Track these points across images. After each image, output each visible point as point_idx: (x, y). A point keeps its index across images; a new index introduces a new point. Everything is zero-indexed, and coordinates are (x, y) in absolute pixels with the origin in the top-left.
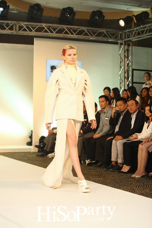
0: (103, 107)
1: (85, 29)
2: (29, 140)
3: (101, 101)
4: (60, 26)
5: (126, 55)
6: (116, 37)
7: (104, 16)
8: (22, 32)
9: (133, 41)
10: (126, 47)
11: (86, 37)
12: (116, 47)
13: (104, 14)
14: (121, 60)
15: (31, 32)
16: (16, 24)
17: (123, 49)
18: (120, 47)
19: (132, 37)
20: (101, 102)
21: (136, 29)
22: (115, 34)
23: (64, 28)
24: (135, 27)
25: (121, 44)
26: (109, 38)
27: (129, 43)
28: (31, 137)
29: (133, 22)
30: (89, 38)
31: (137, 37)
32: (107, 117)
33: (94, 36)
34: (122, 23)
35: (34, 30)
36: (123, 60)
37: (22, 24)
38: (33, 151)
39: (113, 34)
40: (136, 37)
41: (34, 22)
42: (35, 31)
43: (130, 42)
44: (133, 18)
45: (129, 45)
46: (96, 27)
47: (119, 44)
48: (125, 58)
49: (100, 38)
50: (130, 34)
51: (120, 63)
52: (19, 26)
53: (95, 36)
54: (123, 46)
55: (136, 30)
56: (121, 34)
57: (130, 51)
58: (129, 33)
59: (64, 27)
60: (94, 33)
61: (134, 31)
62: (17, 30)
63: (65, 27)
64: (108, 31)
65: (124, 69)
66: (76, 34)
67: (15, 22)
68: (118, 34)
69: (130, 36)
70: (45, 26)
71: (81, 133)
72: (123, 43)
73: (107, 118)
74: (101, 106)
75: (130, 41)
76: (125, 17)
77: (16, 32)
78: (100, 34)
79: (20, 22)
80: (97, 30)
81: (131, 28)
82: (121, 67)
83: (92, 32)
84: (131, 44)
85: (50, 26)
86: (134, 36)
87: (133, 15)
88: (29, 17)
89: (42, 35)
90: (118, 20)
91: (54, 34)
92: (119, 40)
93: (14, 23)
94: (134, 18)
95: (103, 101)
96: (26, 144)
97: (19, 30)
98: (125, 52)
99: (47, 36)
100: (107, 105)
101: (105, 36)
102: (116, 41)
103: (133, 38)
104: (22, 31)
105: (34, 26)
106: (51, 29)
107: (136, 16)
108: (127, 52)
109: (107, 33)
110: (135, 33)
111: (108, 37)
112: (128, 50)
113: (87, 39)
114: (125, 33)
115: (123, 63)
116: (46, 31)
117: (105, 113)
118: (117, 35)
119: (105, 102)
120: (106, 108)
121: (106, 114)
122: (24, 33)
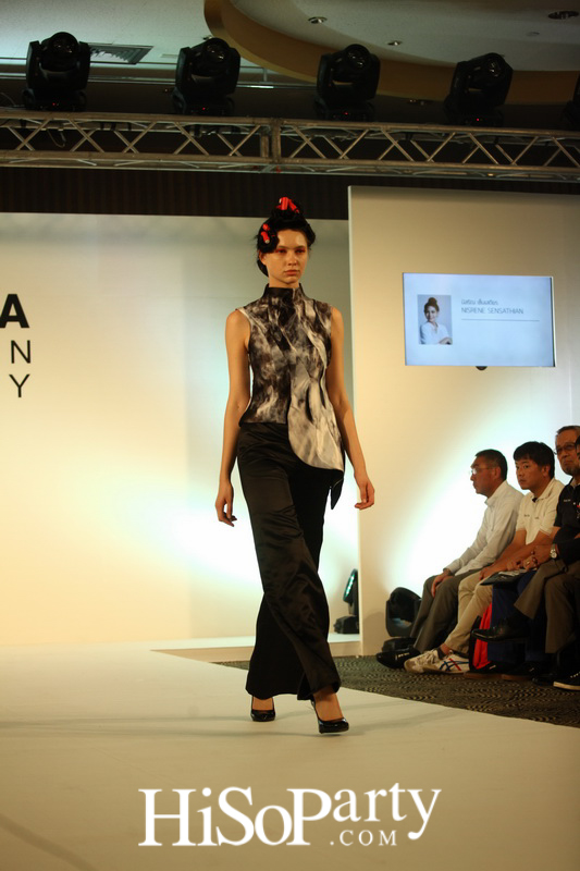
1: (556, 141)
2: (345, 612)
4: (452, 132)
8: (298, 161)
11: (562, 174)
15: (333, 161)
16: (271, 132)
23: (469, 138)
28: (352, 598)
30: (573, 178)
35: (343, 150)
37: (295, 129)
38: (362, 654)
41: (342, 119)
42: (347, 155)
52: (282, 137)
59: (471, 132)
62: (275, 156)
63: (473, 133)
66: (519, 163)
67: (265, 122)
70: (392, 135)
71: (551, 558)
77: (272, 163)
79: (286, 121)
85: (410, 135)
89: (379, 172)
91: (430, 167)
93: (261, 128)
96: (333, 629)
97: (286, 153)
99: (400, 175)
104: (297, 156)
105: (345, 137)
106: (415, 144)
113: (565, 180)
116: (395, 155)
122: (304, 167)
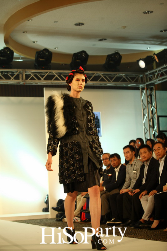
0: (129, 159)
1: (101, 74)
2: (45, 206)
5: (149, 100)
6: (136, 82)
8: (30, 81)
9: (155, 84)
10: (149, 92)
11: (103, 83)
12: (138, 92)
14: (144, 107)
15: (39, 81)
16: (22, 73)
17: (145, 94)
18: (142, 92)
19: (154, 80)
21: (158, 70)
22: (135, 78)
24: (157, 67)
25: (143, 89)
26: (129, 82)
27: (152, 87)
28: (47, 202)
30: (105, 84)
31: (161, 78)
33: (112, 81)
34: (142, 64)
35: (42, 78)
36: (146, 107)
37: (29, 72)
38: (50, 218)
39: (133, 79)
40: (159, 78)
41: (42, 69)
42: (44, 79)
45: (151, 89)
46: (113, 71)
47: (141, 89)
48: (148, 104)
49: (119, 84)
50: (152, 77)
51: (144, 110)
52: (26, 74)
53: (113, 81)
54: (145, 91)
56: (142, 78)
57: (154, 95)
60: (111, 78)
61: (156, 72)
62: (24, 80)
64: (127, 75)
65: (148, 117)
66: (91, 81)
67: (21, 70)
68: (139, 77)
70: (56, 73)
71: (104, 190)
72: (145, 88)
73: (135, 172)
74: (126, 158)
75: (153, 84)
76: (145, 57)
77: (23, 82)
78: (118, 79)
79: (26, 70)
80: (114, 75)
81: (152, 69)
82: (144, 115)
83: (109, 77)
84: (154, 88)
85: (61, 73)
86: (157, 77)
87: (154, 54)
88: (36, 64)
89: (52, 84)
90: (138, 61)
92: (141, 84)
93: (20, 72)
94: (156, 57)
96: (42, 211)
97: (26, 79)
98: (147, 97)
99: (58, 84)
101: (124, 80)
102: (137, 85)
103: (156, 80)
105: (43, 74)
106: (62, 76)
108: (150, 97)
109: (127, 78)
110: (158, 74)
111: (127, 81)
112: (151, 95)
113: (103, 85)
114: (147, 76)
115: (146, 110)
116: (57, 79)
117: (132, 165)
118: (137, 79)
119: (130, 153)
120: (133, 160)
122: (32, 82)
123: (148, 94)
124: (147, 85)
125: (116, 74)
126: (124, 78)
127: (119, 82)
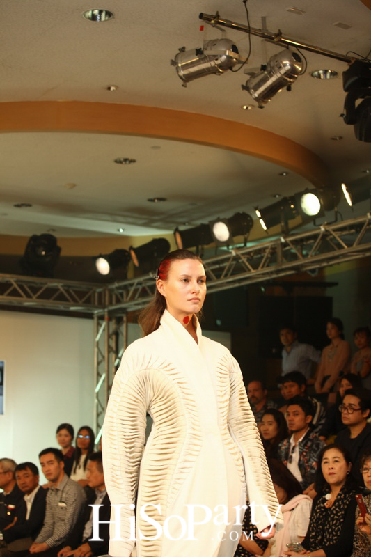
0: (52, 477)
1: (12, 280)
3: (45, 462)
5: (113, 344)
6: (88, 302)
7: (59, 250)
9: (129, 310)
10: (113, 326)
11: (14, 300)
12: (89, 324)
13: (59, 244)
14: (100, 358)
17: (104, 330)
18: (99, 325)
19: (126, 302)
20: (47, 465)
21: (136, 281)
22: (87, 293)
24: (136, 276)
25: (101, 318)
26: (72, 303)
27: (119, 315)
29: (130, 265)
30: (21, 303)
31: (140, 301)
32: (63, 502)
33: (34, 297)
34: (103, 266)
36: (104, 357)
39: (81, 294)
40: (137, 300)
43: (123, 313)
44: (130, 255)
45: (119, 321)
46: (39, 276)
47: (96, 319)
48: (109, 352)
49: (49, 304)
50: (121, 294)
51: (99, 363)
53: (38, 298)
54: (104, 324)
55: (139, 284)
56: (100, 294)
57: (122, 334)
58: (120, 291)
60: (35, 290)
61: (132, 285)
64: (69, 287)
65: (106, 380)
68: (94, 292)
69: (122, 297)
72: (106, 317)
73: (63, 505)
74: (47, 475)
75: (123, 310)
76: (110, 250)
78: (48, 294)
80: (42, 284)
81: (125, 278)
82: (99, 375)
83: (30, 288)
84: (125, 319)
86: (133, 298)
87: (131, 248)
90: (95, 259)
92: (97, 308)
94: (133, 254)
95: (50, 462)
98: (109, 337)
100: (63, 472)
101: (61, 298)
102: (89, 310)
103: (130, 304)
107: (137, 251)
108: (114, 337)
109: (67, 291)
110: (136, 291)
111: (67, 300)
112: (117, 334)
113: (16, 304)
114: (111, 291)
115: (104, 365)
117: (57, 490)
118: (90, 298)
119: (56, 464)
120: (60, 479)
121: (60, 493)
123: (111, 331)
124: (110, 312)
125: (46, 284)
126: (62, 293)
127: (51, 301)
